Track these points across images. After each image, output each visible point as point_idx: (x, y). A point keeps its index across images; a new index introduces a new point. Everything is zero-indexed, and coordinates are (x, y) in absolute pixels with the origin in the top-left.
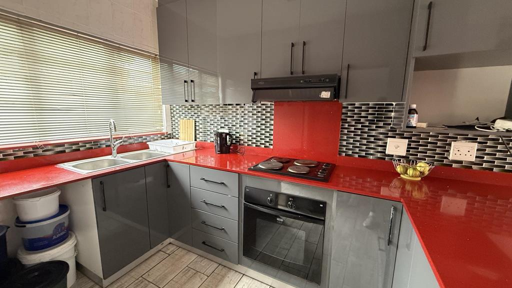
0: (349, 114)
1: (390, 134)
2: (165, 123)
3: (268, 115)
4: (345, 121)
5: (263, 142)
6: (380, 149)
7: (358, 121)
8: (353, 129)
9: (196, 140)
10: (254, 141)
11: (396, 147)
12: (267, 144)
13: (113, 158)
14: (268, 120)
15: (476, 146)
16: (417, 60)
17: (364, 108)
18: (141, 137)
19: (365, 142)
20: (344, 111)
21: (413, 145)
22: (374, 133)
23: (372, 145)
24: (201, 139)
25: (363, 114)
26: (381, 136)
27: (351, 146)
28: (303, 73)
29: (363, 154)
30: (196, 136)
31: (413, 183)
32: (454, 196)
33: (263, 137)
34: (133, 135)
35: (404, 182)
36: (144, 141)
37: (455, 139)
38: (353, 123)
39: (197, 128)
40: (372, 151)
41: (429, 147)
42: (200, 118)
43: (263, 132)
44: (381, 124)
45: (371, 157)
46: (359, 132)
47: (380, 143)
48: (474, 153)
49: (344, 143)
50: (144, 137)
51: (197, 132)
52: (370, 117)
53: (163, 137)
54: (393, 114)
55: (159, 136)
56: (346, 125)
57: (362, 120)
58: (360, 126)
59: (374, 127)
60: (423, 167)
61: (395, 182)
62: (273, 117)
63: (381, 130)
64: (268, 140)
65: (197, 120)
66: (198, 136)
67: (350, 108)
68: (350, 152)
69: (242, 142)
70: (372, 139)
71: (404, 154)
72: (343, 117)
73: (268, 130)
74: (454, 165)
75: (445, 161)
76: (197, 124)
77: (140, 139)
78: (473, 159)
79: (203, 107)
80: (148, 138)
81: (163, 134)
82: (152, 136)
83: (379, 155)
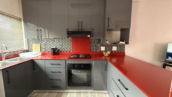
0: (92, 41)
1: (101, 46)
2: (25, 46)
3: (70, 42)
4: (91, 43)
5: (68, 50)
6: (99, 49)
7: (94, 43)
8: (93, 45)
9: (41, 52)
10: (65, 50)
11: (103, 49)
12: (70, 51)
13: (3, 62)
14: (70, 43)
15: (116, 47)
16: (107, 29)
17: (95, 39)
18: (14, 52)
19: (96, 48)
20: (91, 40)
21: (106, 48)
22: (98, 46)
23: (98, 49)
24: (43, 51)
25: (95, 41)
26: (100, 46)
27: (93, 49)
28: (82, 30)
29: (96, 51)
30: (41, 50)
31: (107, 56)
32: (114, 58)
33: (68, 48)
34: (11, 51)
35: (105, 56)
36: (16, 54)
37: (113, 46)
38: (93, 43)
39: (41, 47)
40: (98, 50)
41: (109, 48)
42: (43, 43)
43: (68, 47)
44: (99, 43)
45: (98, 52)
46: (95, 46)
47: (99, 48)
48: (116, 49)
49: (91, 49)
50: (16, 52)
51: (42, 48)
52: (97, 42)
53: (24, 51)
54: (101, 41)
55: (23, 51)
56: (92, 44)
57: (95, 42)
58: (95, 44)
59: (98, 44)
60: (109, 52)
61: (104, 57)
62: (71, 42)
63: (100, 45)
64: (70, 49)
65: (41, 44)
66: (42, 50)
67: (92, 39)
68: (93, 51)
69: (61, 51)
70: (98, 47)
71: (104, 50)
72: (91, 42)
73: (70, 46)
74: (113, 52)
75: (112, 51)
76: (41, 45)
77: (14, 53)
78: (116, 50)
79: (44, 39)
80: (18, 52)
81: (24, 50)
82: (20, 51)
83: (99, 51)
